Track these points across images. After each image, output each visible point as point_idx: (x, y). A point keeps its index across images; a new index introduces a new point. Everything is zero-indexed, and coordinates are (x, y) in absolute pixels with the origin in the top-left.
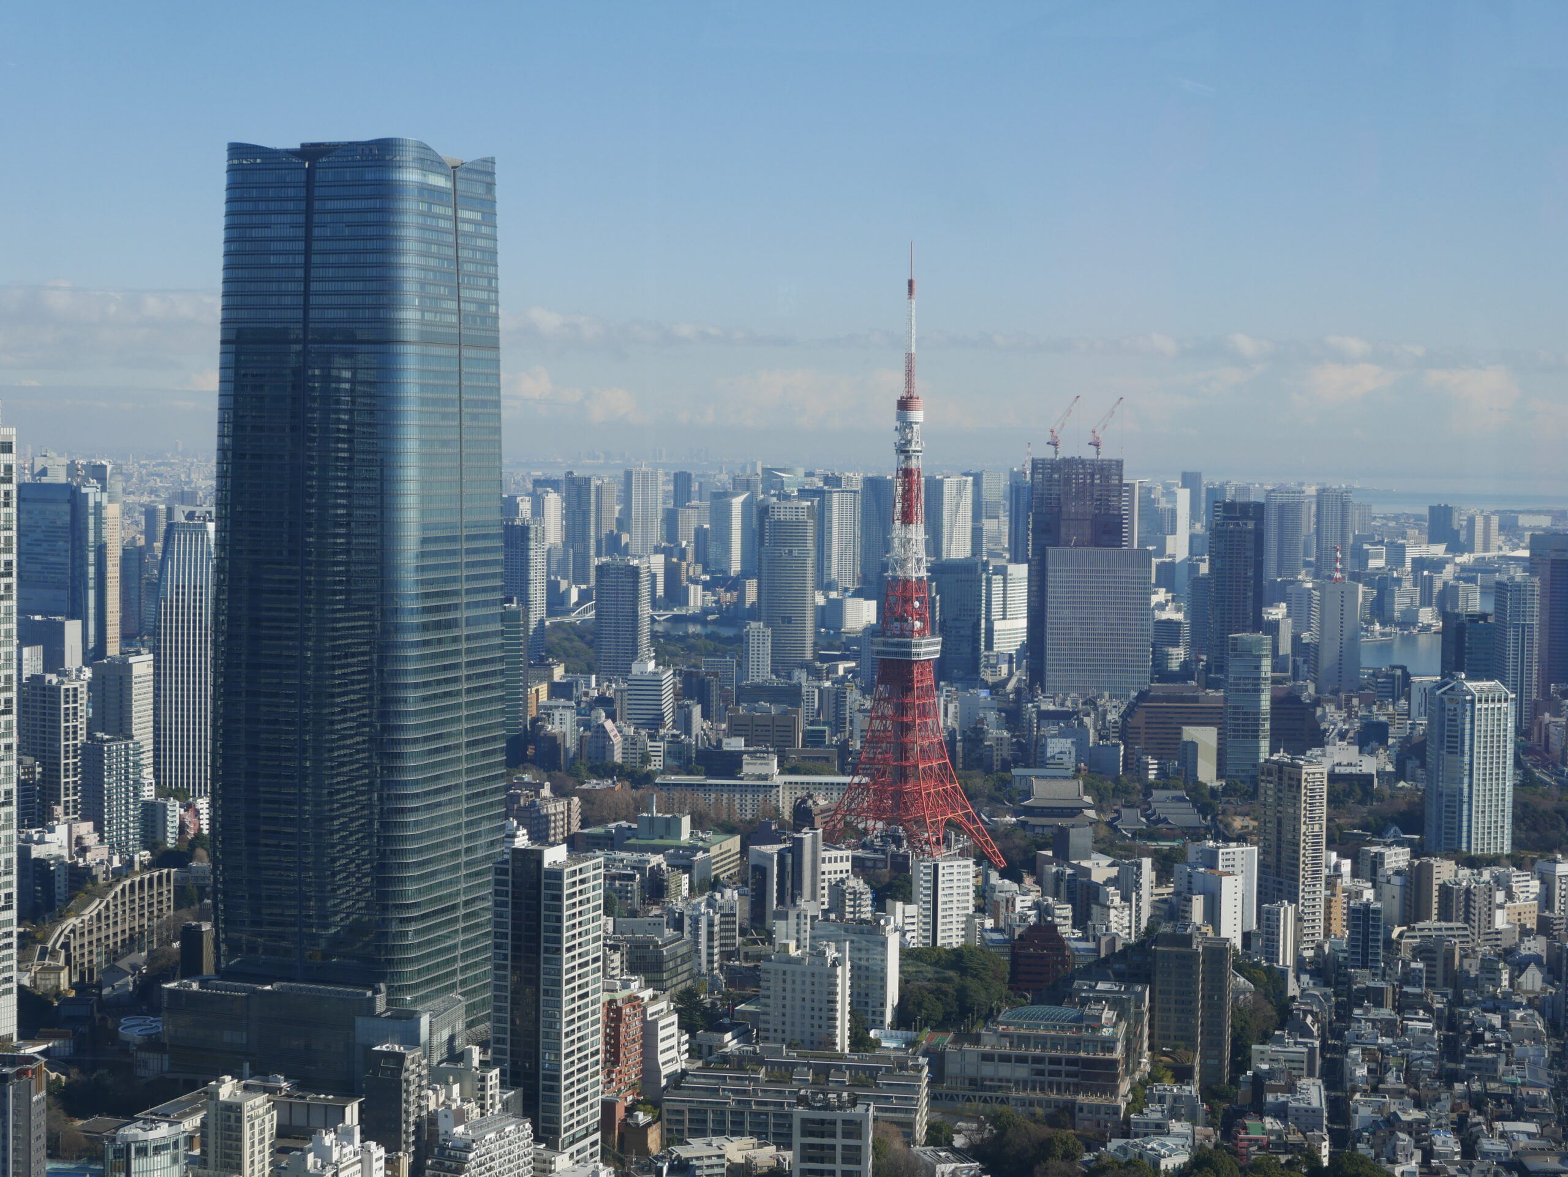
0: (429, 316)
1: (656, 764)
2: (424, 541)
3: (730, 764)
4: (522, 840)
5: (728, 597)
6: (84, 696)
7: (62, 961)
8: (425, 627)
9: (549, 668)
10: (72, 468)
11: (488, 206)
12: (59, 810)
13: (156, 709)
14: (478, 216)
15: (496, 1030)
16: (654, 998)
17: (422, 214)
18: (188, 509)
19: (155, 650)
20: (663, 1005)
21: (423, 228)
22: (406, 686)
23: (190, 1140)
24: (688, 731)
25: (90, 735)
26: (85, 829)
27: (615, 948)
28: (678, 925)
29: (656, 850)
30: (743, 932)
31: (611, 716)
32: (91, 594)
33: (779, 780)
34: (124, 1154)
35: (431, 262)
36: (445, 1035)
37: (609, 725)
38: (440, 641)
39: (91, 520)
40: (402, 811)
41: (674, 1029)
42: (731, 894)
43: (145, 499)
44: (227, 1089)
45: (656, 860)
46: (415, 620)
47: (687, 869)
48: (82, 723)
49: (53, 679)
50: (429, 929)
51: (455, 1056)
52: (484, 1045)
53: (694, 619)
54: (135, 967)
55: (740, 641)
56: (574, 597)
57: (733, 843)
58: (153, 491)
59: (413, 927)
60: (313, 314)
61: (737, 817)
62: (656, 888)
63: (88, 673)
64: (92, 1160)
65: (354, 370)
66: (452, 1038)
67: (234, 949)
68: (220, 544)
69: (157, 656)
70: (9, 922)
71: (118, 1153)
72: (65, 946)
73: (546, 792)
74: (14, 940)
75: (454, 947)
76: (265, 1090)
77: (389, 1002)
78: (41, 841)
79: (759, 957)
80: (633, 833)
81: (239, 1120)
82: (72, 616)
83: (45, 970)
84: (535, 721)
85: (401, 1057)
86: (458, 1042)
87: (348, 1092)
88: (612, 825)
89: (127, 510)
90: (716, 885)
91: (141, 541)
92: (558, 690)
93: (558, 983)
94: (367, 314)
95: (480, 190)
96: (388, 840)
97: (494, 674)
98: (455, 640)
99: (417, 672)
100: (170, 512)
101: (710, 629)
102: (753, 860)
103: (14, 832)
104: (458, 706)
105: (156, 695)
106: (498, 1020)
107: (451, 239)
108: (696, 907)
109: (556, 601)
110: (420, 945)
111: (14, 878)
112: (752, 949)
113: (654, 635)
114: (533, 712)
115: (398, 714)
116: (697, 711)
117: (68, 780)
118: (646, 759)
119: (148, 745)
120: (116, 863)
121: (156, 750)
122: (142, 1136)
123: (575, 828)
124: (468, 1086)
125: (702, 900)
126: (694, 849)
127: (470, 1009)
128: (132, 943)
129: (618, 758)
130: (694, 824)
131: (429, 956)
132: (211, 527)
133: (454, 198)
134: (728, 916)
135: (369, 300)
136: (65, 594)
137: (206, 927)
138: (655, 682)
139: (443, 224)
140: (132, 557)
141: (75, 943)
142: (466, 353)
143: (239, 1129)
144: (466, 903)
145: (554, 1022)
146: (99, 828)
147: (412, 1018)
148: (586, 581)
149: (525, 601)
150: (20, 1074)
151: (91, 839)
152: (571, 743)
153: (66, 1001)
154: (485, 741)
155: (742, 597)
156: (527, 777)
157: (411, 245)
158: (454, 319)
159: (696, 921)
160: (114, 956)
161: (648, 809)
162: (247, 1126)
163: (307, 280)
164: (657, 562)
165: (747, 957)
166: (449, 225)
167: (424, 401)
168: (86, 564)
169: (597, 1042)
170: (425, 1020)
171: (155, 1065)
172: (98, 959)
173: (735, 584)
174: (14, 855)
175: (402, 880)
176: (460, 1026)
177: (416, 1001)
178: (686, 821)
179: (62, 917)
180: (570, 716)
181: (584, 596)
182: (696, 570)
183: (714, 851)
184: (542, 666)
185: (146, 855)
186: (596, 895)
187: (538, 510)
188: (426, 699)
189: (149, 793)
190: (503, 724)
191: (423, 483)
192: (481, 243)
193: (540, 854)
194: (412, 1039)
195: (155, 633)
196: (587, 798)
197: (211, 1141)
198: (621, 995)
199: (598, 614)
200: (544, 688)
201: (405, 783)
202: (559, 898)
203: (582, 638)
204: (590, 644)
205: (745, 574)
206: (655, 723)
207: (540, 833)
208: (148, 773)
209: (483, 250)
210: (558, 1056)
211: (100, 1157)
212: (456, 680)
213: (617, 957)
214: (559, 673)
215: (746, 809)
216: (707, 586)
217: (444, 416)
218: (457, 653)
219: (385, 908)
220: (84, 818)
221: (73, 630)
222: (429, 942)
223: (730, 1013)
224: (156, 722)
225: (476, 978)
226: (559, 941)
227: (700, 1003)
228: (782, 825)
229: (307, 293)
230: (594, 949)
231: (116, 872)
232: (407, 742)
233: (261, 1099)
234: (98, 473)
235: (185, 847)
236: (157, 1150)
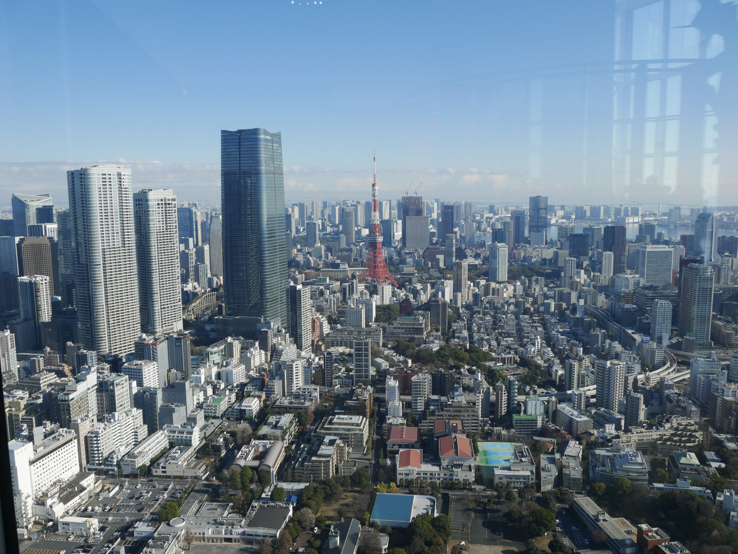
0: (267, 168)
1: (321, 266)
2: (268, 218)
3: (337, 266)
4: (292, 284)
5: (336, 229)
6: (194, 255)
7: (192, 313)
8: (269, 237)
9: (297, 246)
10: (189, 204)
11: (279, 143)
12: (190, 280)
13: (210, 257)
14: (277, 145)
15: (288, 325)
16: (322, 317)
17: (265, 145)
18: (215, 212)
19: (209, 244)
20: (324, 319)
21: (265, 148)
22: (265, 251)
23: (222, 351)
24: (328, 259)
25: (196, 263)
26: (196, 284)
27: (313, 307)
28: (327, 301)
29: (321, 285)
30: (341, 302)
31: (311, 256)
32: (195, 232)
33: (348, 269)
34: (208, 354)
35: (268, 156)
36: (277, 327)
37: (310, 258)
38: (272, 240)
39: (194, 215)
40: (265, 278)
41: (327, 324)
42: (338, 294)
43: (206, 211)
44: (229, 339)
45: (321, 287)
46: (267, 236)
47: (328, 289)
48: (194, 261)
49: (187, 251)
50: (272, 304)
51: (279, 331)
52: (285, 329)
53: (328, 234)
54: (208, 314)
55: (338, 239)
56: (302, 230)
57: (338, 283)
58: (207, 209)
59: (269, 303)
60: (241, 168)
61: (339, 277)
62: (322, 293)
63: (195, 250)
64: (201, 356)
65: (251, 180)
66: (278, 327)
67: (229, 309)
68: (223, 220)
69: (210, 246)
70: (180, 305)
71: (206, 354)
72: (193, 309)
73: (297, 273)
74: (181, 309)
75: (278, 308)
76: (238, 339)
77: (264, 320)
78: (186, 287)
79: (345, 308)
80: (316, 282)
81: (232, 346)
82: (191, 237)
83: (189, 315)
84: (294, 257)
85: (267, 332)
86: (280, 328)
87: (256, 340)
88: (312, 280)
89: (202, 213)
90: (335, 292)
91: (205, 220)
92: (299, 251)
93: (301, 315)
94: (253, 168)
95: (278, 139)
96: (263, 284)
97: (284, 247)
98: (276, 240)
99: (267, 247)
100: (211, 213)
101: (332, 236)
102: (343, 287)
103: (180, 285)
104: (277, 255)
105: (210, 254)
106: (288, 323)
107: (272, 150)
108: (331, 297)
109: (298, 231)
110: (270, 307)
111: (180, 295)
112: (343, 306)
113: (319, 238)
114: (293, 256)
115: (264, 257)
116: (329, 254)
117: (191, 273)
118: (319, 265)
119: (209, 265)
120: (203, 291)
121: (211, 266)
122: (211, 350)
123: (304, 281)
124: (282, 337)
125: (332, 296)
126: (330, 285)
127: (282, 321)
128: (207, 308)
129: (312, 265)
130: (330, 279)
131: (272, 309)
132: (221, 216)
133: (272, 141)
134: (338, 299)
135: (254, 165)
136: (189, 232)
137: (223, 305)
138: (320, 248)
139: (270, 147)
140: (203, 224)
141: (195, 309)
142: (276, 176)
143: (232, 348)
144: (280, 298)
145: (300, 323)
146: (199, 284)
147: (269, 323)
148: (304, 226)
149: (291, 231)
150: (184, 338)
151: (197, 286)
152: (302, 262)
153: (193, 322)
154: (283, 262)
155: (339, 229)
156: (292, 270)
157: (263, 152)
158: (273, 168)
159: (331, 300)
160: (203, 311)
161: (319, 276)
162: (234, 347)
163: (240, 160)
164: (320, 222)
165: (342, 308)
166: (271, 147)
167: (267, 187)
168: (193, 225)
169: (310, 327)
170: (272, 324)
171: (213, 335)
172: (200, 312)
173: (337, 226)
174: (180, 290)
175: (266, 293)
176: (280, 324)
177: (270, 319)
178: (328, 279)
179: (192, 303)
180: (301, 256)
181: (304, 230)
182: (328, 223)
183: (334, 285)
184: (295, 245)
185: (209, 289)
186: (309, 295)
187: (293, 211)
188: (269, 253)
189: (209, 276)
190: (287, 258)
191: (267, 205)
192: (278, 151)
193: (296, 286)
194: (269, 328)
195: (209, 240)
196: (306, 274)
197: (226, 351)
198: (315, 317)
199: (307, 234)
200: (296, 250)
201: (266, 272)
202: (300, 296)
203: (304, 239)
204: (305, 240)
205: (339, 224)
206: (320, 257)
207: (296, 281)
208: (209, 271)
209: (279, 153)
210: (301, 330)
211: (202, 355)
212: (276, 249)
213: (314, 309)
214: (299, 247)
215: (341, 276)
216: (331, 227)
217: (271, 190)
218: (276, 243)
219: (262, 299)
220: (195, 281)
221: (191, 240)
222: (272, 307)
223: (339, 320)
224: (210, 260)
225: (283, 314)
226: (301, 305)
227: (332, 318)
228: (349, 279)
229: (240, 164)
230: (309, 307)
231: (203, 293)
232: (266, 263)
233: (237, 341)
234: (195, 205)
235: (218, 287)
236: (215, 353)
